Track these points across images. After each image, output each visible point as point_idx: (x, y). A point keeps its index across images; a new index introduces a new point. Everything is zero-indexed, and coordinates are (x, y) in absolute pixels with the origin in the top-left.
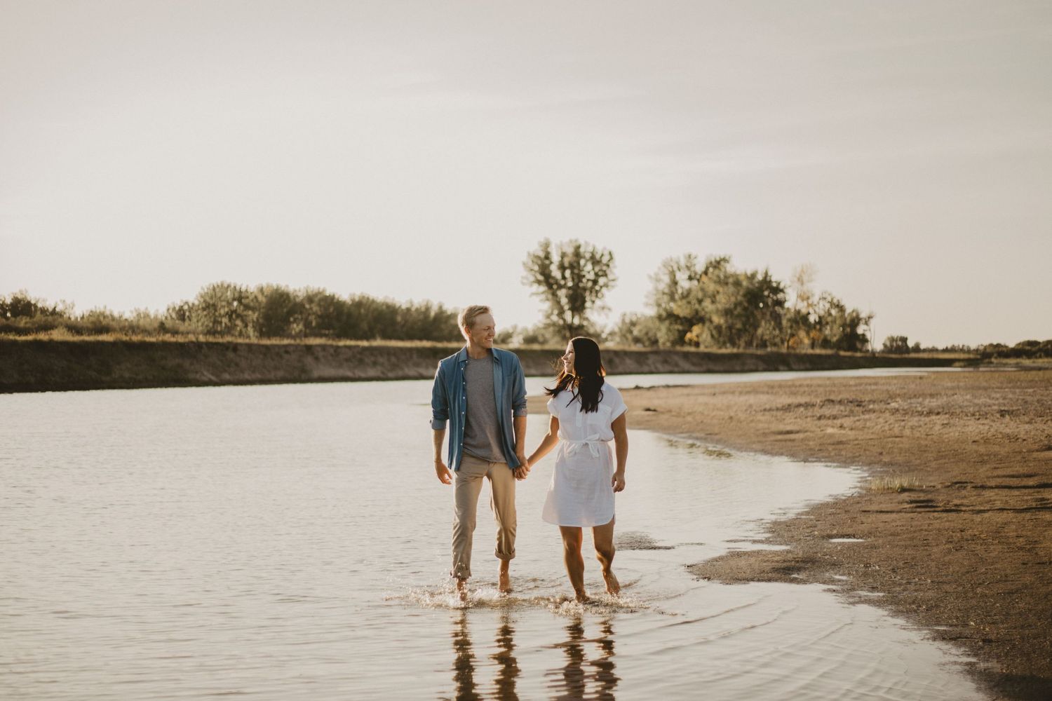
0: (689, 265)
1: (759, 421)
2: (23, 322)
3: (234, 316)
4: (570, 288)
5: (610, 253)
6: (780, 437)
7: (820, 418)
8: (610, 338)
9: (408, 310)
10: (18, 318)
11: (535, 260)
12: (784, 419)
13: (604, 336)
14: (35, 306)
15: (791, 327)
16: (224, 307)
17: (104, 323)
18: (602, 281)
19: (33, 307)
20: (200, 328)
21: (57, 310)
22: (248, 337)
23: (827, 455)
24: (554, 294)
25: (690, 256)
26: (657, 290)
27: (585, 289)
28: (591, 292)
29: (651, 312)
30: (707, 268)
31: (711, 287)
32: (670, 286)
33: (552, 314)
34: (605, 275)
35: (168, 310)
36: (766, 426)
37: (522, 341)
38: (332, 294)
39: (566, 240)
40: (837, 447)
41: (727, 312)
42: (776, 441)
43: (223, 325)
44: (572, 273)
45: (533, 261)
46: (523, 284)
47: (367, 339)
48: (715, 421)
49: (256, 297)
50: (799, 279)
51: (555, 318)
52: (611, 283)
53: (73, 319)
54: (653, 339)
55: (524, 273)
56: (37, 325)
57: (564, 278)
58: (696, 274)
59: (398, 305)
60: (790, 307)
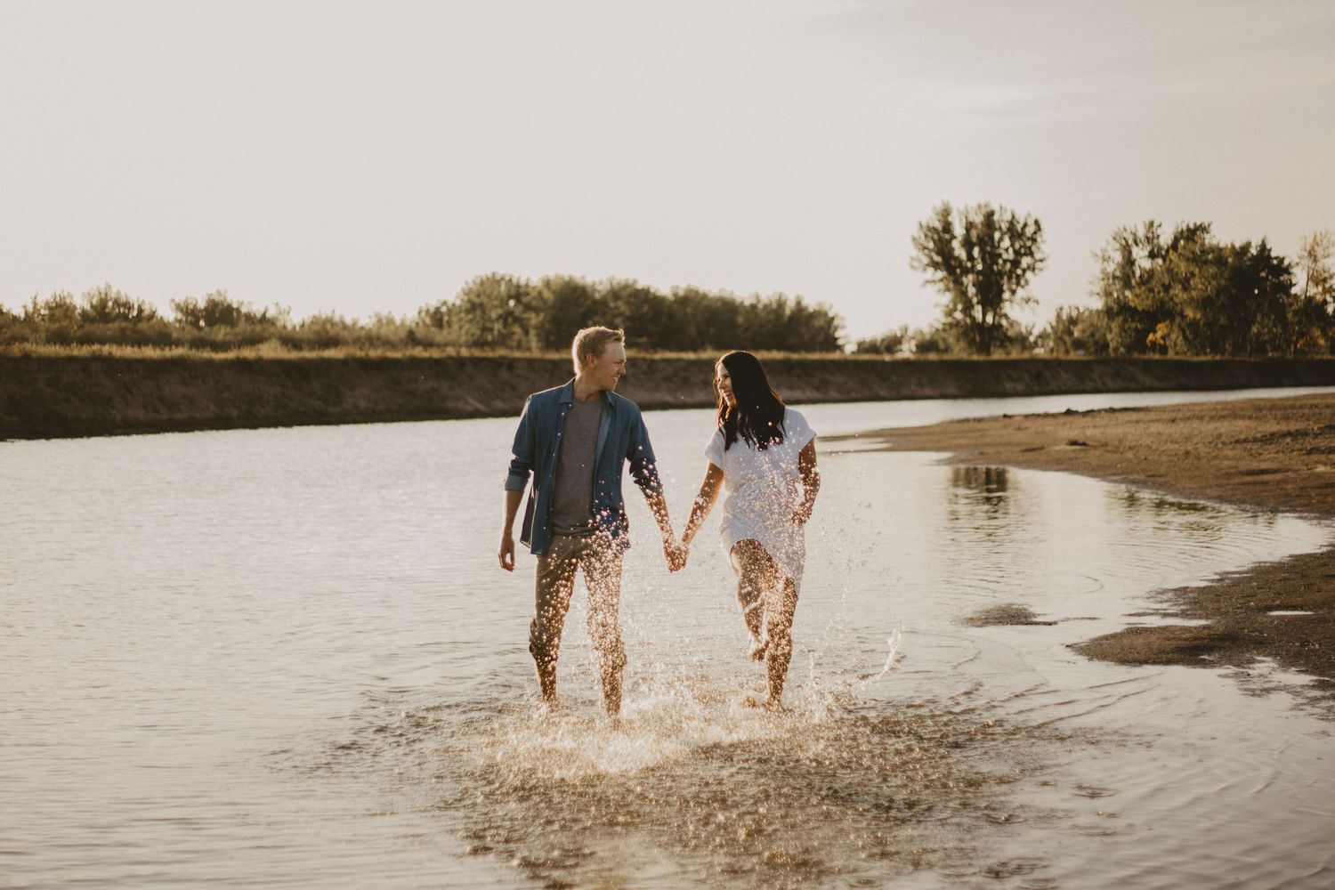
0: (1150, 235)
1: (1226, 458)
2: (221, 333)
3: (510, 320)
4: (979, 273)
5: (1036, 222)
6: (1248, 479)
7: (1310, 452)
8: (1040, 342)
9: (753, 307)
10: (215, 328)
11: (929, 234)
12: (1260, 454)
13: (1032, 339)
14: (238, 310)
15: (1299, 323)
16: (496, 307)
17: (332, 332)
18: (1025, 261)
19: (235, 314)
20: (463, 339)
21: (268, 315)
22: (529, 349)
23: (1306, 502)
24: (958, 282)
25: (1151, 224)
26: (1104, 271)
27: (1000, 274)
28: (1010, 278)
29: (1098, 304)
30: (1176, 240)
31: (1182, 268)
32: (1123, 267)
33: (955, 309)
34: (1031, 254)
35: (420, 313)
36: (1233, 463)
37: (914, 349)
38: (646, 288)
39: (973, 204)
40: (1324, 491)
41: (1204, 303)
42: (1243, 484)
43: (496, 332)
44: (982, 251)
45: (926, 236)
46: (913, 267)
47: (694, 349)
48: (1164, 458)
49: (540, 293)
50: (1310, 253)
51: (958, 315)
52: (1038, 265)
53: (289, 327)
54: (1101, 342)
55: (915, 252)
56: (240, 338)
57: (971, 258)
58: (1160, 248)
59: (738, 300)
60: (1299, 294)
